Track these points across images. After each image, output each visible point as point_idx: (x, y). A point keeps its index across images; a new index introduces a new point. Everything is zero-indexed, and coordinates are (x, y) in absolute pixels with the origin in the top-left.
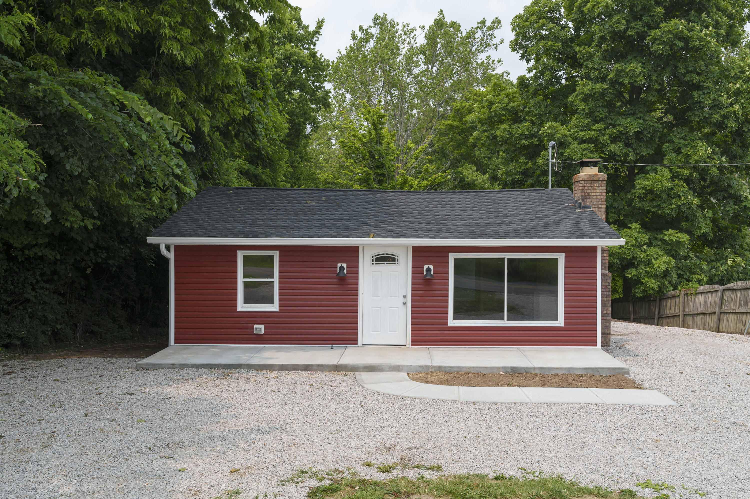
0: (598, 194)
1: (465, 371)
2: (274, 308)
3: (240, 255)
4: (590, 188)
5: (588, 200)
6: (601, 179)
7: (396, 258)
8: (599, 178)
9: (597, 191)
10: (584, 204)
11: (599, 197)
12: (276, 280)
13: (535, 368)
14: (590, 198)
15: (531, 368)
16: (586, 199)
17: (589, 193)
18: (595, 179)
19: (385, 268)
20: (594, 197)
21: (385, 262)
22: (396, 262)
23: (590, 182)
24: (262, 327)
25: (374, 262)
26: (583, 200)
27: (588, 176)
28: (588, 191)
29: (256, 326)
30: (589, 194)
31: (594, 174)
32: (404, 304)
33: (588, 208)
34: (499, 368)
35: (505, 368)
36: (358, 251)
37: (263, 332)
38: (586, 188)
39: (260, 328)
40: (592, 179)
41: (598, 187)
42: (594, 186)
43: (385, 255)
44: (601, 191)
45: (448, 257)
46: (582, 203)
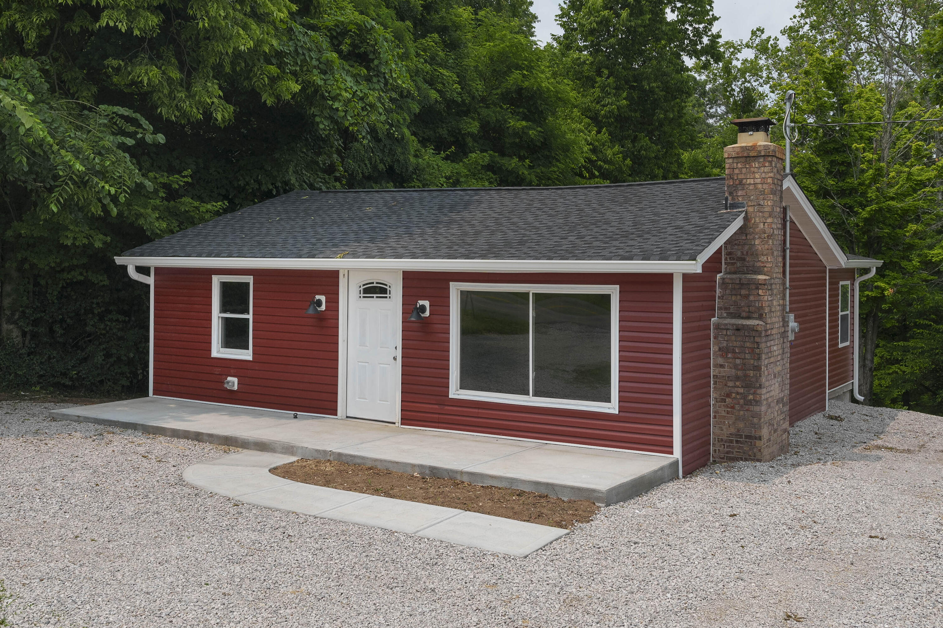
0: (759, 181)
1: (369, 464)
2: (246, 355)
3: (216, 281)
4: (744, 170)
5: (740, 193)
6: (763, 154)
7: (388, 289)
8: (760, 152)
9: (757, 176)
10: (733, 199)
11: (760, 186)
12: (250, 317)
13: (462, 473)
14: (743, 189)
15: (456, 472)
16: (736, 190)
17: (742, 179)
18: (752, 154)
19: (375, 303)
20: (751, 187)
21: (375, 295)
22: (388, 295)
23: (743, 160)
24: (235, 380)
25: (362, 295)
26: (731, 193)
27: (738, 150)
28: (740, 177)
29: (229, 379)
30: (741, 183)
31: (750, 144)
32: (395, 359)
33: (739, 207)
34: (413, 466)
35: (421, 466)
36: (338, 277)
37: (236, 388)
38: (736, 171)
39: (233, 382)
40: (745, 155)
41: (759, 168)
42: (752, 167)
43: (375, 285)
44: (763, 176)
45: (448, 288)
46: (730, 198)
